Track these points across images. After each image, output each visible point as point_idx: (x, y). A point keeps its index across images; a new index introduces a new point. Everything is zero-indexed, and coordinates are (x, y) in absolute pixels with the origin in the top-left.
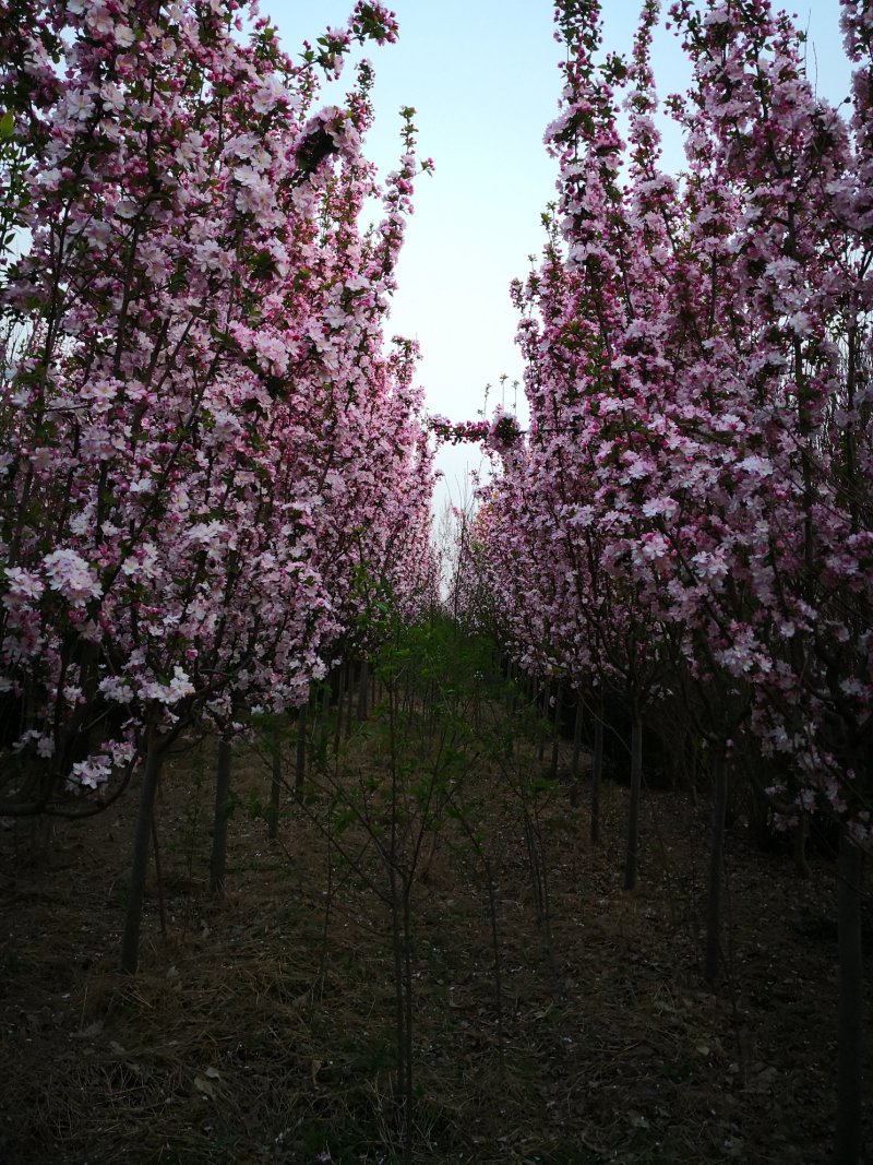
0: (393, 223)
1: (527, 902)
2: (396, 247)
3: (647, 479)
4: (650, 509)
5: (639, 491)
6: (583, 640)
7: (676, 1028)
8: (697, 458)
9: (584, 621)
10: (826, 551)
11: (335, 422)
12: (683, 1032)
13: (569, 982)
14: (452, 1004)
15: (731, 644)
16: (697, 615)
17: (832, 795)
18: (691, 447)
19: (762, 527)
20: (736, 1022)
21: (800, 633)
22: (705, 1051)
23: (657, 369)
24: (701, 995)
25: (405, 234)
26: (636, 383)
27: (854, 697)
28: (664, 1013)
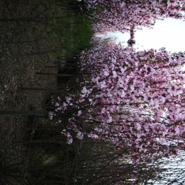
0: (181, 16)
1: (31, 51)
2: (176, 17)
3: (121, 72)
4: (114, 73)
5: (118, 70)
6: (88, 64)
7: (9, 81)
8: (125, 82)
9: (92, 64)
10: (106, 108)
11: (136, 4)
12: (9, 82)
13: (16, 60)
14: (8, 34)
15: (87, 89)
16: (93, 83)
17: (58, 109)
18: (127, 81)
19: (111, 95)
20: (12, 93)
21: (90, 102)
22: (5, 87)
23: (144, 75)
24: (16, 86)
25: (179, 19)
26: (141, 70)
27: (78, 113)
28: (12, 79)
